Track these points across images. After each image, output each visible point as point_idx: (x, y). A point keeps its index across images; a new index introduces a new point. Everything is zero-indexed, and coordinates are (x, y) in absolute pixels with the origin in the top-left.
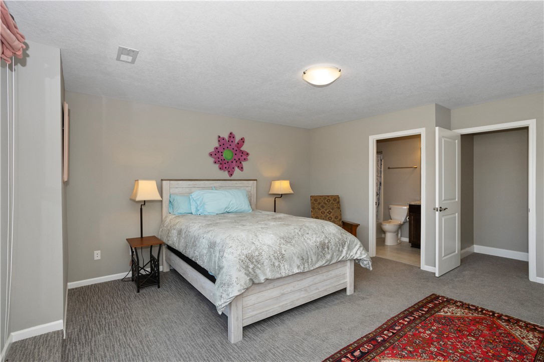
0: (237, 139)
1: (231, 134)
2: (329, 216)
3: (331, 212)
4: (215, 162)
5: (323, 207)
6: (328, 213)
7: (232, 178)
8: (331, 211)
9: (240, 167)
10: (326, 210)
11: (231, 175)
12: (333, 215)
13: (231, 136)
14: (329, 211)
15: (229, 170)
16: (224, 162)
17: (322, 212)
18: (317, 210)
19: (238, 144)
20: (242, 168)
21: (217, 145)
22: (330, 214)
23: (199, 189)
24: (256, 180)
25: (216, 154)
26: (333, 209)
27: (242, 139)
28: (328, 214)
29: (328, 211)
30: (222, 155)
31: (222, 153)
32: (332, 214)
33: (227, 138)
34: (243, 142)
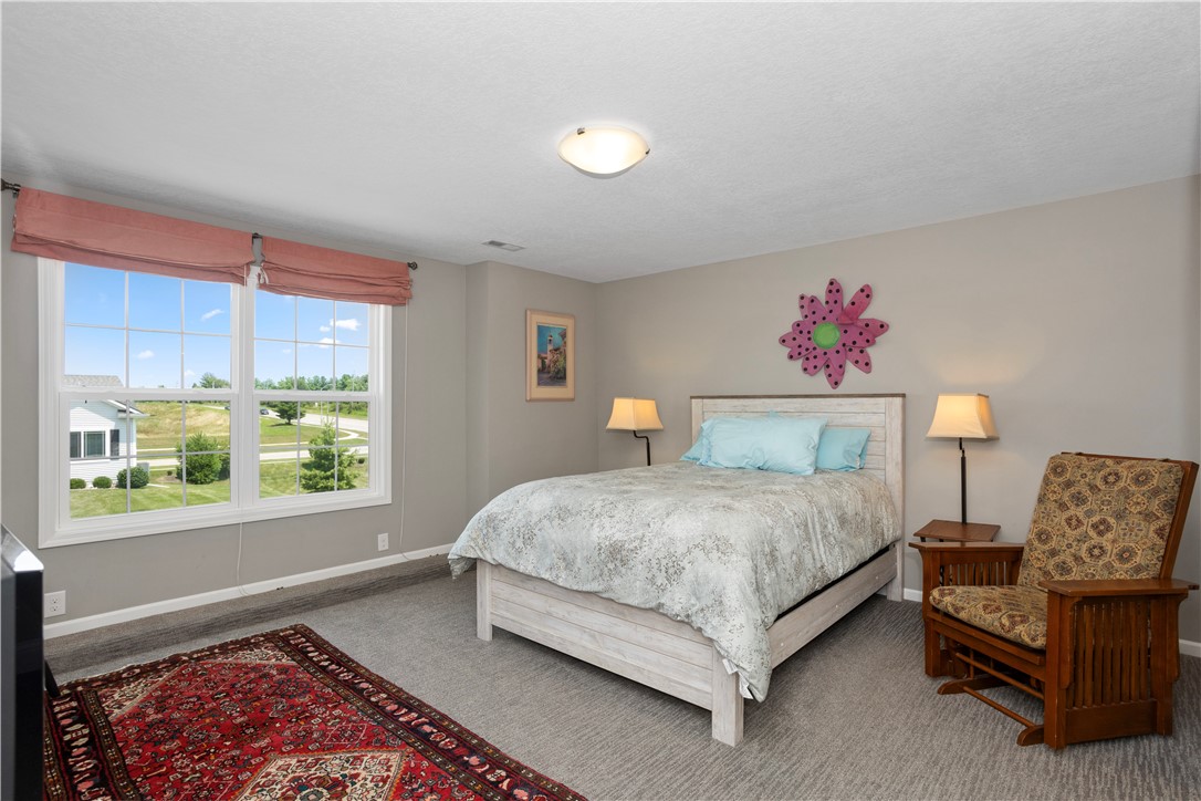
0: (849, 293)
1: (831, 283)
2: (1096, 539)
3: (1109, 528)
4: (791, 357)
5: (1079, 500)
6: (1095, 526)
7: (840, 390)
8: (1112, 521)
9: (862, 363)
10: (1089, 514)
11: (836, 383)
12: (1114, 541)
13: (834, 288)
14: (1103, 522)
15: (830, 370)
16: (814, 353)
17: (1068, 521)
18: (1053, 506)
19: (853, 304)
20: (867, 364)
21: (798, 316)
22: (1101, 534)
23: (755, 415)
24: (903, 396)
25: (794, 339)
26: (1119, 516)
27: (862, 290)
28: (1092, 533)
29: (1096, 519)
30: (809, 339)
31: (809, 332)
32: (1109, 536)
33: (822, 296)
34: (868, 296)
